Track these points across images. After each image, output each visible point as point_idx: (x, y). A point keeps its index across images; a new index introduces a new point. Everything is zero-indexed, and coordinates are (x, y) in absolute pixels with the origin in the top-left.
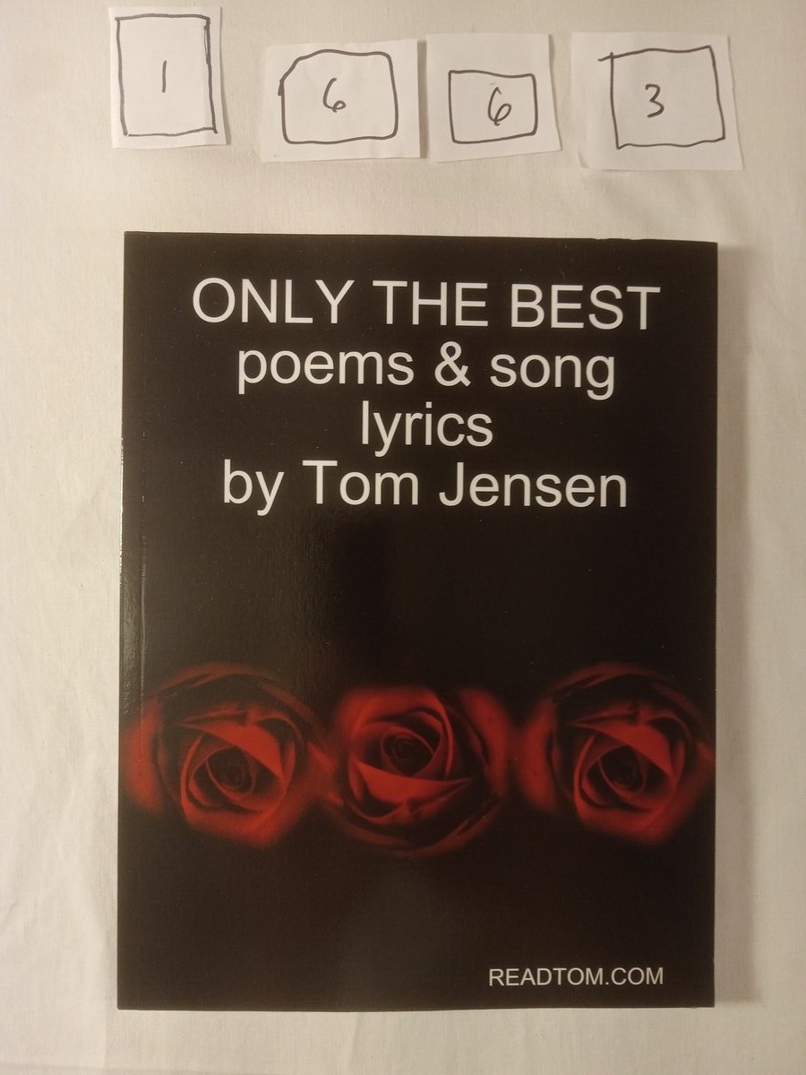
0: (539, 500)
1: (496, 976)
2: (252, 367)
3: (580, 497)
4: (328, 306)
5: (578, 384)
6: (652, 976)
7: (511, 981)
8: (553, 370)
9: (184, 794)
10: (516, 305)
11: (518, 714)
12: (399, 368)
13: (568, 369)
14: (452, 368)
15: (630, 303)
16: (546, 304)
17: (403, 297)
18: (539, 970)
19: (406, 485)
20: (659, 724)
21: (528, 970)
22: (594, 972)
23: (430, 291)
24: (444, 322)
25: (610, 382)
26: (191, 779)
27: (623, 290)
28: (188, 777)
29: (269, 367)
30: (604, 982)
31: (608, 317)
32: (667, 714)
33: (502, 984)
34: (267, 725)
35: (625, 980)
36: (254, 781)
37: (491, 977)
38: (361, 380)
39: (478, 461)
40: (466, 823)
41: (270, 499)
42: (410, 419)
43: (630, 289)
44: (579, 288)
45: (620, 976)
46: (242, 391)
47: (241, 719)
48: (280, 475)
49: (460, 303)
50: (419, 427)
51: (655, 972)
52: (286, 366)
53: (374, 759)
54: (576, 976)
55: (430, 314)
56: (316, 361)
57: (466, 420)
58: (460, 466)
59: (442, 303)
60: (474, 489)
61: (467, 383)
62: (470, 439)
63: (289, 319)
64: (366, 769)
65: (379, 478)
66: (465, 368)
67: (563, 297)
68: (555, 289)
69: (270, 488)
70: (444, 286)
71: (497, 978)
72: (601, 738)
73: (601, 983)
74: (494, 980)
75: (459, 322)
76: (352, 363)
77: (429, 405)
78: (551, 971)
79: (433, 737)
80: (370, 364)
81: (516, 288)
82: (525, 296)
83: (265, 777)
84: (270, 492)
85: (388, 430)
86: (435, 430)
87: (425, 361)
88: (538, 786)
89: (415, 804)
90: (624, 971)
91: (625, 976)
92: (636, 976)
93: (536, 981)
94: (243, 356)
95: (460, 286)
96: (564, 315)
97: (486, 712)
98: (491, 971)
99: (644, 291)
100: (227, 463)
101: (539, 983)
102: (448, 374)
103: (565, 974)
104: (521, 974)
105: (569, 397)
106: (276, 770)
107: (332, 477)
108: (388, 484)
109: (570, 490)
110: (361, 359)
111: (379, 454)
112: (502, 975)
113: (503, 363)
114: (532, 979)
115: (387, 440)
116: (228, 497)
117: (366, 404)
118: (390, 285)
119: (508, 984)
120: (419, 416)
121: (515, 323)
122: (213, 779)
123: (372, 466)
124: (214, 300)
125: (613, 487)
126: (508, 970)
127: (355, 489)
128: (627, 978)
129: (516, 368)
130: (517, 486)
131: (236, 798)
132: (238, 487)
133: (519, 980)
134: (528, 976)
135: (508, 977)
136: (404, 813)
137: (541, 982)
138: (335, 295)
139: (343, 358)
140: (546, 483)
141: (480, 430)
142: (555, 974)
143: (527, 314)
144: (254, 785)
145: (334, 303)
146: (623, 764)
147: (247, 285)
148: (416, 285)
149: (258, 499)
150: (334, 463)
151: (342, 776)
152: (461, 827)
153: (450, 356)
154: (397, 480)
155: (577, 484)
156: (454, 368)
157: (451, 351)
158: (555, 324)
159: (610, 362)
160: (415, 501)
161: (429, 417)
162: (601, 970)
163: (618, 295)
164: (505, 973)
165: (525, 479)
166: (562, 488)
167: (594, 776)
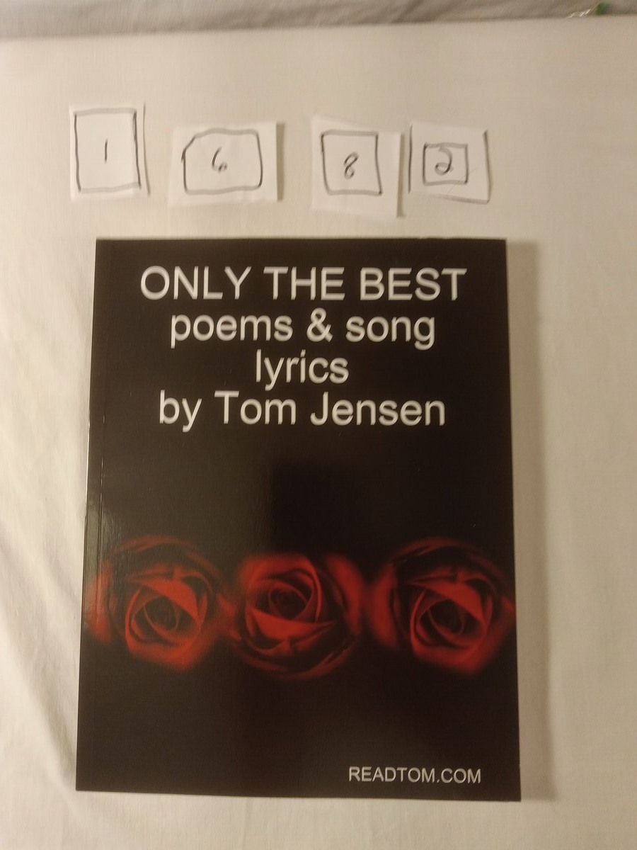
0: (382, 420)
1: (354, 773)
2: (181, 328)
3: (412, 418)
4: (233, 287)
5: (408, 337)
6: (473, 776)
7: (366, 777)
8: (390, 328)
9: (127, 632)
10: (364, 284)
11: (369, 575)
12: (283, 328)
13: (401, 327)
14: (319, 328)
15: (444, 282)
16: (385, 281)
17: (285, 280)
18: (387, 769)
19: (287, 410)
20: (472, 583)
21: (378, 769)
22: (428, 773)
23: (304, 275)
24: (313, 295)
25: (431, 336)
26: (133, 621)
27: (440, 271)
28: (130, 620)
29: (192, 327)
30: (436, 780)
31: (430, 291)
32: (478, 576)
33: (358, 779)
34: (187, 580)
35: (451, 779)
36: (177, 622)
37: (351, 774)
38: (255, 336)
39: (338, 392)
40: (331, 655)
41: (191, 419)
42: (290, 363)
43: (445, 271)
44: (407, 271)
45: (448, 776)
46: (173, 344)
47: (169, 576)
48: (199, 403)
49: (325, 284)
50: (296, 369)
51: (474, 774)
52: (204, 328)
53: (264, 608)
54: (414, 775)
55: (304, 291)
56: (225, 323)
57: (330, 363)
58: (326, 396)
59: (312, 282)
60: (335, 412)
61: (329, 338)
62: (333, 378)
63: (207, 295)
64: (258, 614)
65: (268, 405)
66: (328, 328)
67: (397, 277)
68: (392, 272)
69: (192, 411)
70: (313, 272)
71: (356, 774)
72: (430, 593)
73: (433, 780)
74: (352, 776)
75: (325, 296)
76: (249, 326)
77: (303, 353)
78: (396, 769)
79: (307, 591)
80: (262, 326)
81: (364, 272)
82: (371, 277)
83: (186, 619)
84: (192, 414)
85: (274, 371)
86: (308, 372)
87: (300, 323)
88: (384, 628)
89: (293, 640)
90: (451, 771)
91: (452, 775)
92: (460, 776)
93: (384, 777)
94: (174, 321)
95: (325, 272)
96: (398, 290)
97: (344, 572)
98: (350, 769)
99: (454, 273)
100: (162, 394)
101: (387, 780)
102: (316, 332)
103: (406, 773)
104: (373, 772)
105: (402, 347)
106: (193, 613)
107: (235, 404)
108: (274, 410)
109: (404, 412)
110: (256, 322)
111: (269, 387)
112: (358, 772)
113: (355, 324)
114: (381, 775)
115: (274, 378)
116: (163, 418)
117: (259, 354)
118: (276, 271)
119: (363, 779)
120: (295, 361)
121: (364, 296)
122: (149, 620)
123: (263, 397)
124: (156, 283)
125: (435, 411)
126: (363, 769)
127: (251, 412)
128: (453, 776)
129: (365, 326)
130: (366, 411)
131: (164, 633)
132: (169, 411)
133: (372, 776)
134: (378, 773)
135: (363, 774)
136: (285, 647)
137: (388, 777)
138: (238, 278)
139: (243, 321)
140: (388, 407)
141: (339, 370)
142: (398, 773)
143: (372, 290)
144: (177, 625)
145: (237, 284)
146: (446, 612)
147: (178, 272)
148: (294, 272)
149: (183, 419)
150: (236, 394)
151: (240, 619)
152: (327, 659)
153: (318, 319)
154: (281, 405)
155: (410, 408)
156: (321, 328)
157: (319, 316)
158: (392, 296)
159: (431, 323)
160: (293, 420)
161: (303, 363)
162: (433, 771)
163: (436, 275)
164: (361, 772)
165: (372, 405)
166: (398, 410)
167: (425, 621)
